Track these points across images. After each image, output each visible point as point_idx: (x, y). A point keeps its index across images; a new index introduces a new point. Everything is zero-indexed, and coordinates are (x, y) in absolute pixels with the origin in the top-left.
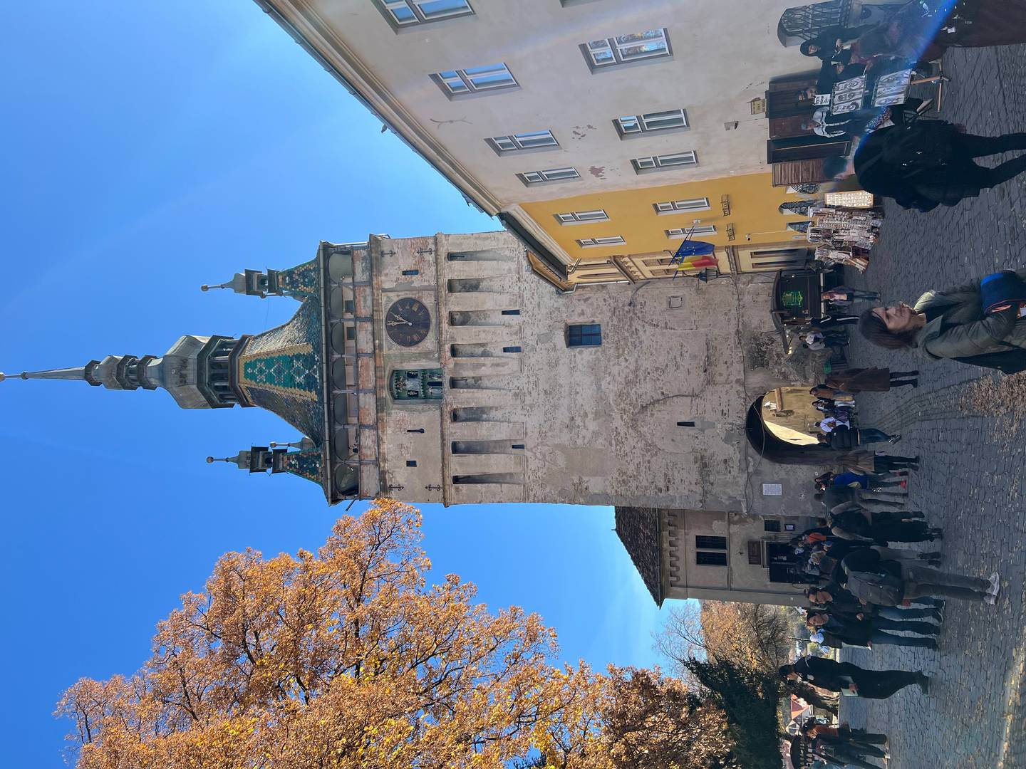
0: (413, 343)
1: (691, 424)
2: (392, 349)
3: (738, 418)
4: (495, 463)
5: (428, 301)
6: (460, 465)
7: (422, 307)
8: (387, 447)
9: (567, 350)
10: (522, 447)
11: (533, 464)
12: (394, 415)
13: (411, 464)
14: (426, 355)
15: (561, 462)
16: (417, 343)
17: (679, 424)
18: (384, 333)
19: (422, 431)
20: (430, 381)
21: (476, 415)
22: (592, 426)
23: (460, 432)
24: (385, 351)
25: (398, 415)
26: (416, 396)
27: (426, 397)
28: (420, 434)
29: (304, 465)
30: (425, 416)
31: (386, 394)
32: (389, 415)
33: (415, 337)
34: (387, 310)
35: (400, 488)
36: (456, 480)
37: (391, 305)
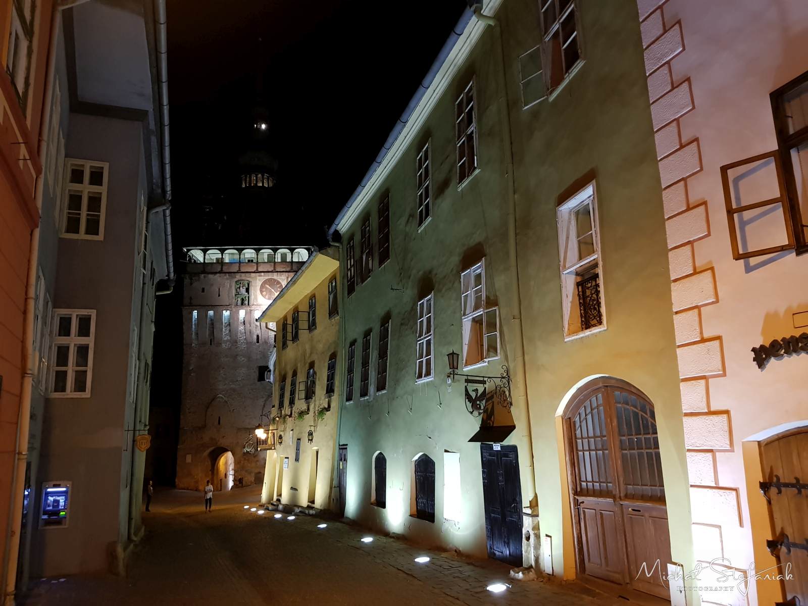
0: (261, 292)
1: (219, 423)
2: (258, 283)
3: (221, 442)
4: (204, 332)
8: (212, 279)
9: (256, 366)
10: (211, 344)
11: (203, 350)
12: (227, 281)
13: (203, 290)
14: (256, 299)
15: (204, 363)
16: (262, 294)
17: (219, 417)
18: (267, 278)
19: (219, 296)
20: (244, 300)
22: (219, 378)
23: (219, 313)
24: (258, 278)
25: (228, 283)
26: (237, 292)
27: (236, 297)
28: (218, 295)
30: (225, 299)
31: (238, 277)
32: (227, 279)
33: (264, 293)
34: (279, 280)
35: (191, 284)
37: (280, 281)
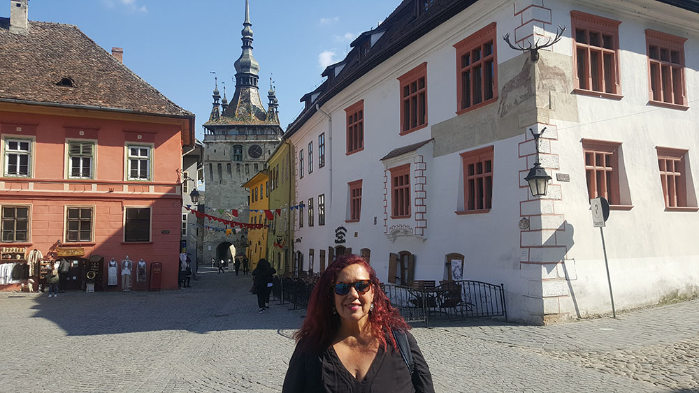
0: (249, 153)
2: (247, 147)
3: (228, 239)
4: (216, 176)
5: (261, 158)
6: (215, 165)
7: (259, 156)
8: (220, 144)
9: (247, 196)
10: (220, 183)
11: (216, 186)
13: (215, 151)
14: (246, 157)
15: (217, 194)
18: (253, 144)
19: (224, 155)
20: (239, 158)
21: (230, 171)
22: (226, 203)
23: (224, 166)
24: (247, 144)
25: (229, 147)
26: (235, 153)
27: (234, 156)
29: (215, 115)
30: (228, 157)
31: (235, 144)
32: (229, 145)
33: (251, 154)
34: (259, 146)
35: (208, 147)
36: (211, 164)
